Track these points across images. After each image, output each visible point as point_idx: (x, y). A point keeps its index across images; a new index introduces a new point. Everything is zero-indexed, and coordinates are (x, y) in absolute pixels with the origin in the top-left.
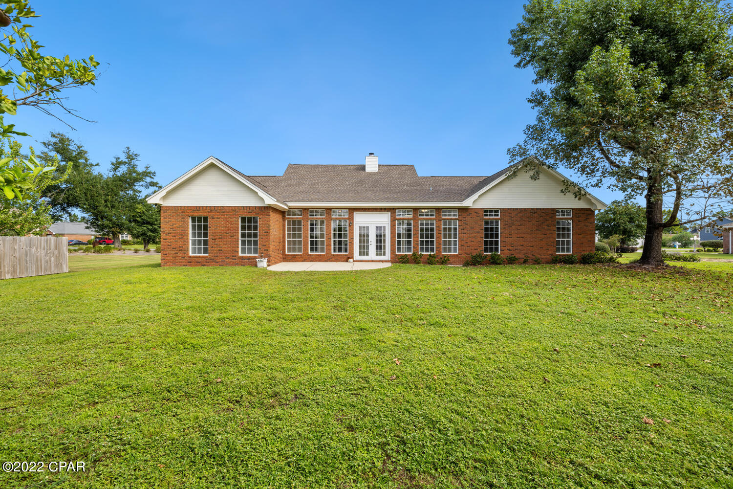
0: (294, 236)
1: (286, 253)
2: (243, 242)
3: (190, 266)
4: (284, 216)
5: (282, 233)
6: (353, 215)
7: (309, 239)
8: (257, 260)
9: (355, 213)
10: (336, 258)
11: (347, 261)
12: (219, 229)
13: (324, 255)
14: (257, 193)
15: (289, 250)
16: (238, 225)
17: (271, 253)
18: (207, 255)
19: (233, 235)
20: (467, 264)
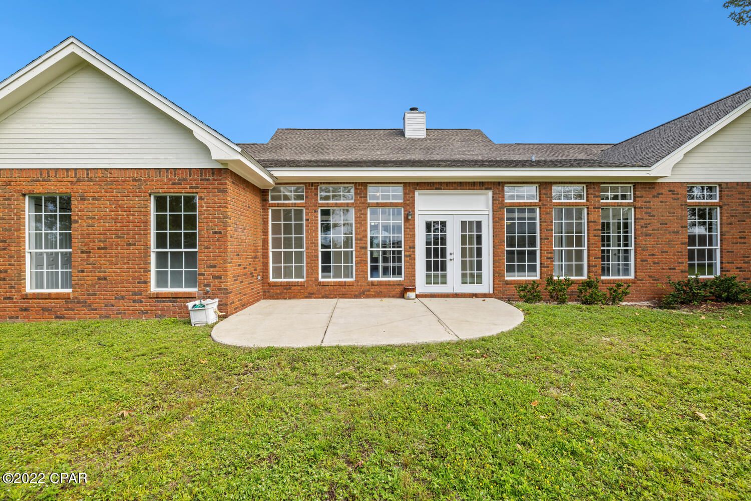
0: (288, 244)
1: (271, 279)
2: (161, 257)
3: (27, 318)
4: (265, 200)
5: (260, 236)
6: (413, 197)
7: (320, 249)
8: (190, 305)
9: (417, 193)
10: (378, 289)
11: (402, 295)
12: (99, 227)
13: (351, 285)
14: (189, 132)
15: (277, 272)
16: (147, 214)
17: (230, 283)
18: (70, 290)
19: (137, 240)
20: (663, 302)
